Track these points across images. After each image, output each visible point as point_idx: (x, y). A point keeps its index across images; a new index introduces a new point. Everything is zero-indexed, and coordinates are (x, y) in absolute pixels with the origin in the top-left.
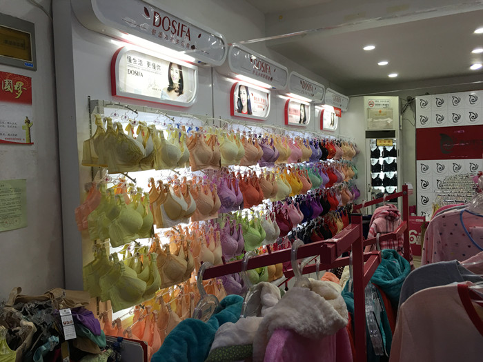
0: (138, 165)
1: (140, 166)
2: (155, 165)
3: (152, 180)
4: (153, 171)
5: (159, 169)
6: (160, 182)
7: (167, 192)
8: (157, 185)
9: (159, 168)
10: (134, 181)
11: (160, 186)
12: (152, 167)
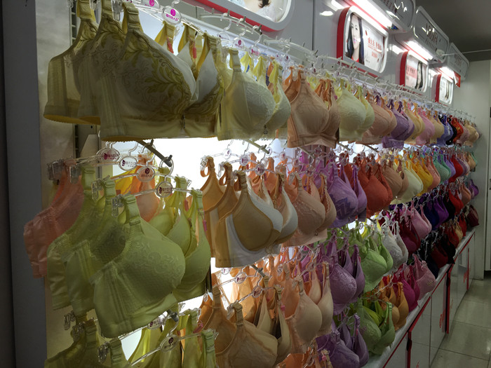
0: (178, 121)
1: (182, 125)
2: (218, 128)
3: (209, 162)
4: (214, 140)
5: (226, 138)
6: (227, 167)
7: (240, 188)
8: (219, 173)
9: (225, 136)
10: (168, 160)
11: (226, 174)
12: (211, 132)
